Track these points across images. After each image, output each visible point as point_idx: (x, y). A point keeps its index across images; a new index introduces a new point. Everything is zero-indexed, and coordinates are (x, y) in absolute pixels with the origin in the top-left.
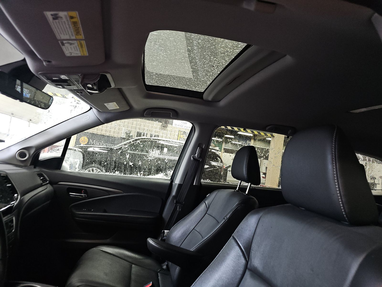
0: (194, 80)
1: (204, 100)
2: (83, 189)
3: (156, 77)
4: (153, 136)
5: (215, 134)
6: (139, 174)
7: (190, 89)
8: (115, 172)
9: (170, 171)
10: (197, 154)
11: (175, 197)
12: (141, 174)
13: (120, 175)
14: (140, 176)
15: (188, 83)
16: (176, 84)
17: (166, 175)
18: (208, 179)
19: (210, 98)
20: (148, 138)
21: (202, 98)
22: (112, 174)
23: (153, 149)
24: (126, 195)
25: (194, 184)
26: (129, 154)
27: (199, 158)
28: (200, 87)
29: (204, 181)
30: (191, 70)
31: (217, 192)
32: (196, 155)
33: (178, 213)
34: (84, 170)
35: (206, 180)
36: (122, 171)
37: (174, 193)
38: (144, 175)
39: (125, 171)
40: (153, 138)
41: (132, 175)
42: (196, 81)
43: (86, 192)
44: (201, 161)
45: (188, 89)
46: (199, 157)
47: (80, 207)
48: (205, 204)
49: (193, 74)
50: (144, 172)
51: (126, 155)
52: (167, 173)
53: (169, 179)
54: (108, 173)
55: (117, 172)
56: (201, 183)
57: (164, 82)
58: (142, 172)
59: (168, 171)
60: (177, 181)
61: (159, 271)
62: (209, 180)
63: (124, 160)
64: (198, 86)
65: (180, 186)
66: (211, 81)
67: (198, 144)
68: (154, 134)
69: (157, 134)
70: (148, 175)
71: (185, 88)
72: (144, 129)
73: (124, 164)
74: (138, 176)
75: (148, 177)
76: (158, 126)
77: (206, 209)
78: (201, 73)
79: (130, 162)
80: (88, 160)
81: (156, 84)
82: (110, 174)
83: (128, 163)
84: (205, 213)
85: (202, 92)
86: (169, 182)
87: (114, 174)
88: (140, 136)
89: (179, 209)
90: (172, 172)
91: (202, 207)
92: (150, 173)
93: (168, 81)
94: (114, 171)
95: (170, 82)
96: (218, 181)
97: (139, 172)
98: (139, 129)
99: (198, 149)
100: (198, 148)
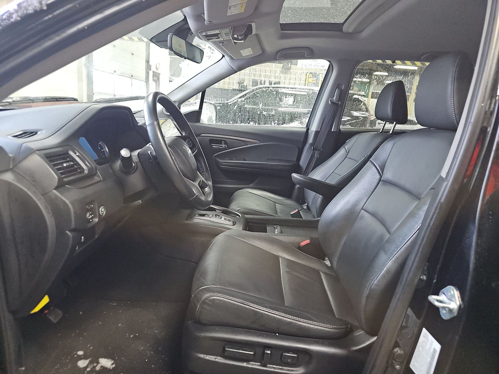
0: (333, 12)
1: (343, 33)
2: (222, 140)
3: (291, 14)
4: (273, 84)
5: (357, 71)
6: (273, 124)
7: (328, 22)
8: (250, 122)
9: (305, 119)
10: (335, 96)
11: (312, 145)
12: (276, 123)
13: (254, 125)
14: (274, 125)
15: (326, 16)
16: (312, 18)
17: (301, 123)
18: (348, 125)
19: (350, 30)
20: (267, 86)
21: (341, 30)
22: (247, 124)
23: (286, 96)
24: (263, 145)
25: (332, 131)
26: (262, 103)
27: (337, 101)
28: (339, 18)
29: (344, 127)
30: (330, 2)
31: (358, 136)
32: (335, 98)
33: (316, 159)
34: (221, 122)
35: (346, 126)
36: (256, 121)
37: (311, 140)
38: (278, 124)
39: (259, 121)
40: (273, 86)
41: (266, 125)
42: (335, 13)
43: (226, 143)
44: (340, 104)
45: (325, 22)
46: (337, 99)
47: (223, 156)
48: (344, 149)
49: (331, 6)
50: (278, 121)
51: (259, 104)
52: (302, 121)
53: (305, 127)
54: (243, 124)
55: (251, 123)
56: (340, 130)
57: (299, 18)
58: (276, 122)
59: (303, 119)
60: (314, 128)
61: (300, 210)
62: (350, 126)
63: (257, 110)
64: (337, 18)
65: (317, 133)
66: (352, 10)
67: (337, 85)
68: (273, 80)
69: (277, 80)
70: (283, 124)
71: (322, 21)
72: (260, 76)
73: (257, 114)
74: (273, 126)
75: (283, 126)
76: (278, 69)
77: (346, 153)
78: (340, 4)
79: (263, 111)
80: (223, 112)
81: (290, 22)
82: (245, 125)
83: (261, 113)
84: (345, 157)
85: (342, 22)
86: (305, 130)
87: (249, 125)
88: (257, 85)
89: (317, 155)
90: (308, 119)
91: (341, 152)
92: (285, 122)
93: (303, 17)
94: (248, 121)
95: (305, 17)
96: (359, 126)
97: (273, 122)
98: (255, 75)
99: (336, 91)
100: (337, 89)
